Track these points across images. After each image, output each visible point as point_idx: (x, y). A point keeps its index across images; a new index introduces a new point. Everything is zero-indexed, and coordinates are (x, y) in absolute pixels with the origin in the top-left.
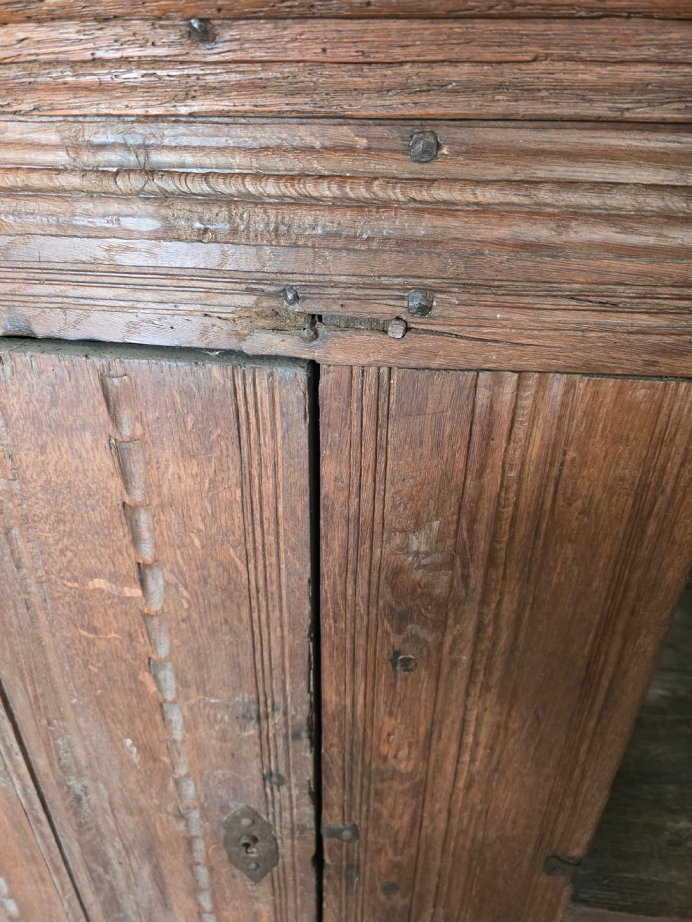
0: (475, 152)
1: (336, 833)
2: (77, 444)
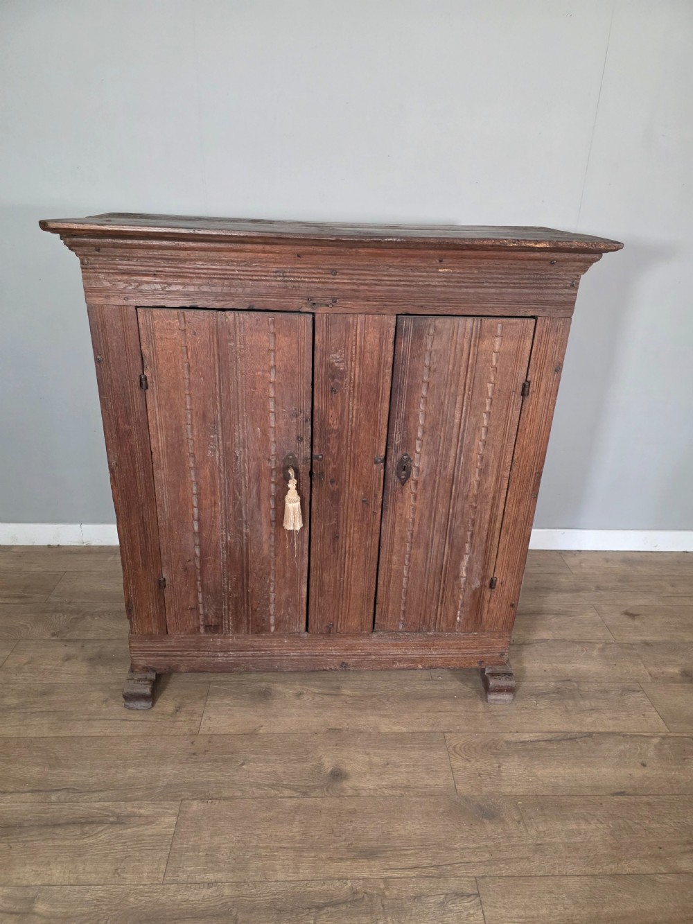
2: (260, 334)
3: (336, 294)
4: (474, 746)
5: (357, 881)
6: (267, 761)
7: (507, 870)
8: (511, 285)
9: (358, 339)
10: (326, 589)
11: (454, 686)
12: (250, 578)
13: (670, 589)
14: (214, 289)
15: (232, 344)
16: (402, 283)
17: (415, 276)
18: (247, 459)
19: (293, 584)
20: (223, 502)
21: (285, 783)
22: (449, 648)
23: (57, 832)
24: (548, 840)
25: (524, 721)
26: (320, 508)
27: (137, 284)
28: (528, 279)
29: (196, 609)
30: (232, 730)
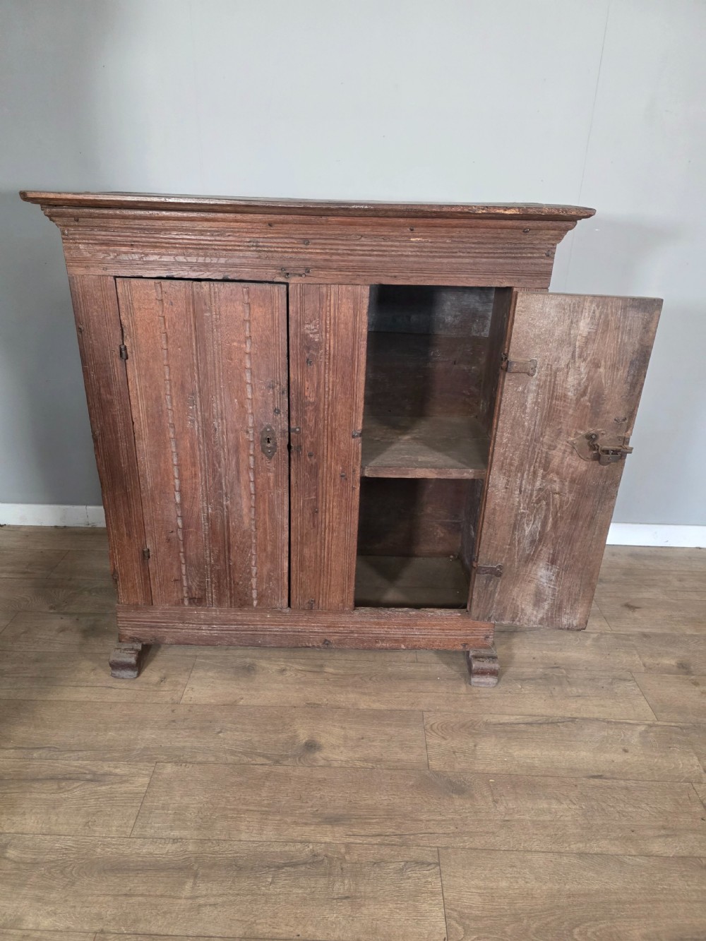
0: (315, 244)
1: (295, 430)
2: (235, 305)
3: (309, 264)
4: (452, 725)
5: (319, 844)
6: (244, 731)
7: (472, 842)
8: (485, 255)
9: (332, 310)
10: (307, 564)
11: (439, 668)
12: (231, 551)
13: (677, 584)
14: (189, 259)
15: (208, 314)
16: (375, 253)
17: (388, 246)
18: (225, 430)
19: (273, 558)
20: (203, 473)
21: (259, 751)
22: (432, 629)
23: (35, 786)
24: (517, 817)
25: (506, 704)
26: (298, 482)
27: (116, 254)
28: (502, 248)
29: (178, 581)
30: (212, 701)
